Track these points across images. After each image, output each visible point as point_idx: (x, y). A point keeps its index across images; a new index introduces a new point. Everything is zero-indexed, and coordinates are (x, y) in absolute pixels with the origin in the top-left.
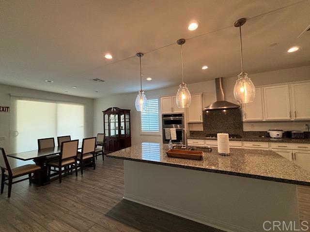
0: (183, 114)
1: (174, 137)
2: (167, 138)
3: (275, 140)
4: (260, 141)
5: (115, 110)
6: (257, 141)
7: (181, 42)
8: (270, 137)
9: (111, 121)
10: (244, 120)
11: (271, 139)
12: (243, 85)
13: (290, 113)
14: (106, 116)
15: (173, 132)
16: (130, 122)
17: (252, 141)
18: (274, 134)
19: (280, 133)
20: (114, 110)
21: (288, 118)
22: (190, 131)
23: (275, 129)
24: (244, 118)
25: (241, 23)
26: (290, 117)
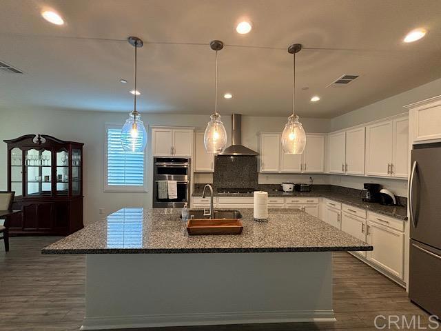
0: (190, 159)
1: (173, 194)
2: (162, 196)
3: (287, 194)
4: (277, 196)
6: (274, 196)
7: (217, 46)
8: (282, 190)
9: (31, 163)
10: (261, 171)
11: (284, 194)
12: (293, 131)
13: (301, 165)
14: (17, 151)
15: (171, 187)
16: (81, 166)
18: (287, 188)
19: (292, 186)
20: (39, 141)
21: (298, 170)
23: (288, 182)
24: (261, 168)
25: (295, 49)
26: (301, 169)
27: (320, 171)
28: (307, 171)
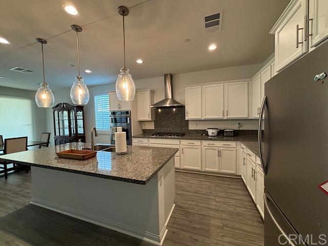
3: (211, 138)
5: (65, 105)
8: (208, 135)
13: (223, 112)
14: (56, 113)
16: (83, 119)
17: (187, 139)
18: (210, 132)
19: (215, 131)
20: (63, 107)
21: (221, 117)
22: (143, 130)
23: (212, 127)
24: (186, 116)
26: (223, 115)
27: (245, 116)
28: (228, 117)
